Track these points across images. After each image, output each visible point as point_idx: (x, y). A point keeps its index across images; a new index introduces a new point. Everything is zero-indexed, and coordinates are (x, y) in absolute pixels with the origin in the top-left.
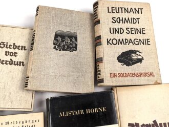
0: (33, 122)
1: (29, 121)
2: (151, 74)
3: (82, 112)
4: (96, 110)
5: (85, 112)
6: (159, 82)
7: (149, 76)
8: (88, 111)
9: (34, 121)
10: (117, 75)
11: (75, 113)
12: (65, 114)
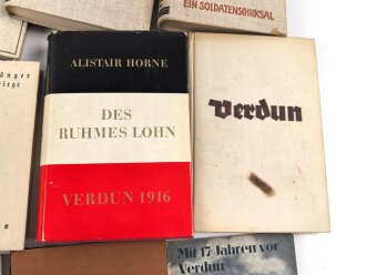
0: (16, 77)
1: (9, 75)
2: (268, 15)
3: (118, 63)
4: (147, 63)
5: (124, 63)
6: (280, 31)
7: (264, 17)
8: (131, 63)
9: (19, 76)
10: (199, 5)
11: (102, 63)
12: (83, 63)
